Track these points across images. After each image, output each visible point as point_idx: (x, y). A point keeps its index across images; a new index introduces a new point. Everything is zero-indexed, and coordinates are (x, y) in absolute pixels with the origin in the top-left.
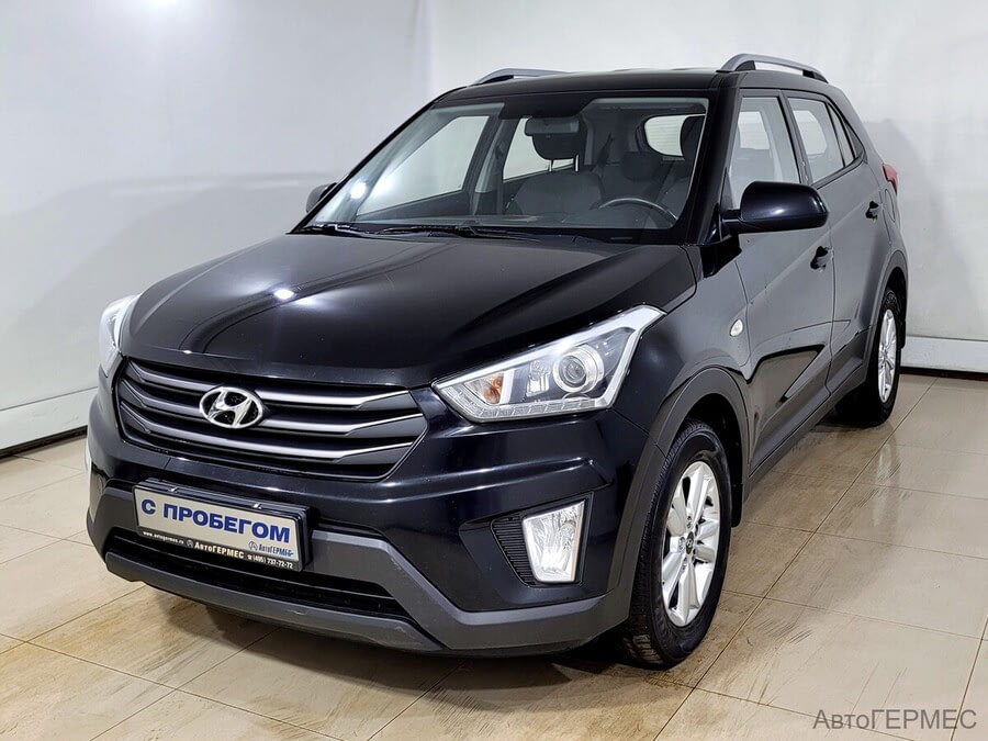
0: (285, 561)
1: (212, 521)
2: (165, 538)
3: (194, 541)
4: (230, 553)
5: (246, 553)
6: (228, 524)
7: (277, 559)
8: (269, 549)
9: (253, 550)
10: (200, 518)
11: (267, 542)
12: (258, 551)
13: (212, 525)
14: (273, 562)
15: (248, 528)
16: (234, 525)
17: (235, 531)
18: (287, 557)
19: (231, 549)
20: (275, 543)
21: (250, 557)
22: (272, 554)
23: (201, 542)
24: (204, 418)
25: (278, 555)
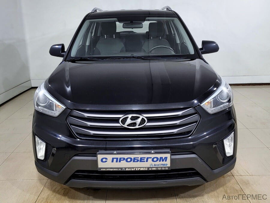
0: (165, 167)
1: (135, 160)
2: (111, 170)
3: (126, 168)
4: (141, 169)
5: (148, 168)
6: (142, 160)
7: (162, 167)
8: (158, 165)
9: (151, 166)
10: (129, 160)
11: (158, 163)
12: (153, 166)
13: (134, 161)
14: (160, 169)
15: (150, 160)
16: (144, 160)
17: (144, 161)
18: (166, 166)
19: (142, 168)
20: (161, 162)
21: (150, 169)
22: (159, 166)
23: (128, 168)
24: (123, 126)
25: (162, 166)
